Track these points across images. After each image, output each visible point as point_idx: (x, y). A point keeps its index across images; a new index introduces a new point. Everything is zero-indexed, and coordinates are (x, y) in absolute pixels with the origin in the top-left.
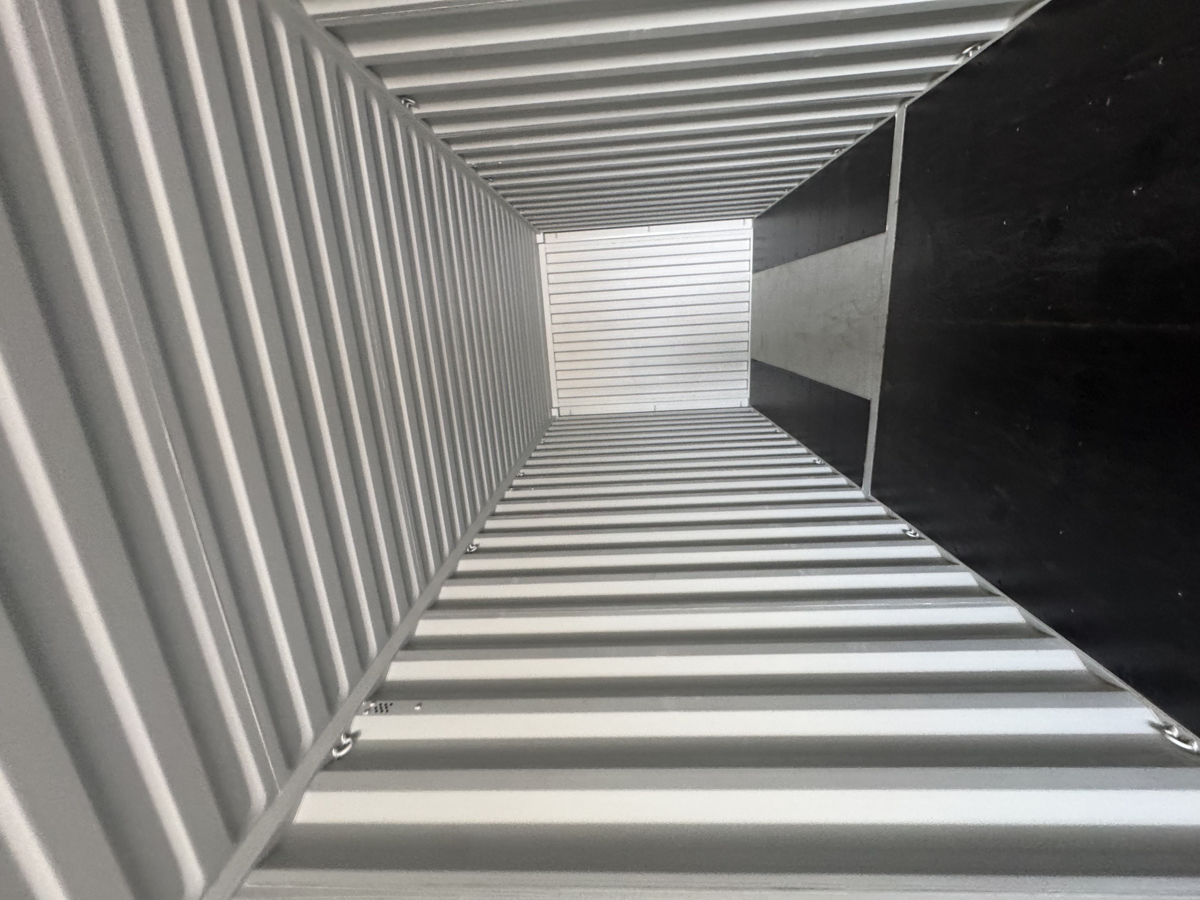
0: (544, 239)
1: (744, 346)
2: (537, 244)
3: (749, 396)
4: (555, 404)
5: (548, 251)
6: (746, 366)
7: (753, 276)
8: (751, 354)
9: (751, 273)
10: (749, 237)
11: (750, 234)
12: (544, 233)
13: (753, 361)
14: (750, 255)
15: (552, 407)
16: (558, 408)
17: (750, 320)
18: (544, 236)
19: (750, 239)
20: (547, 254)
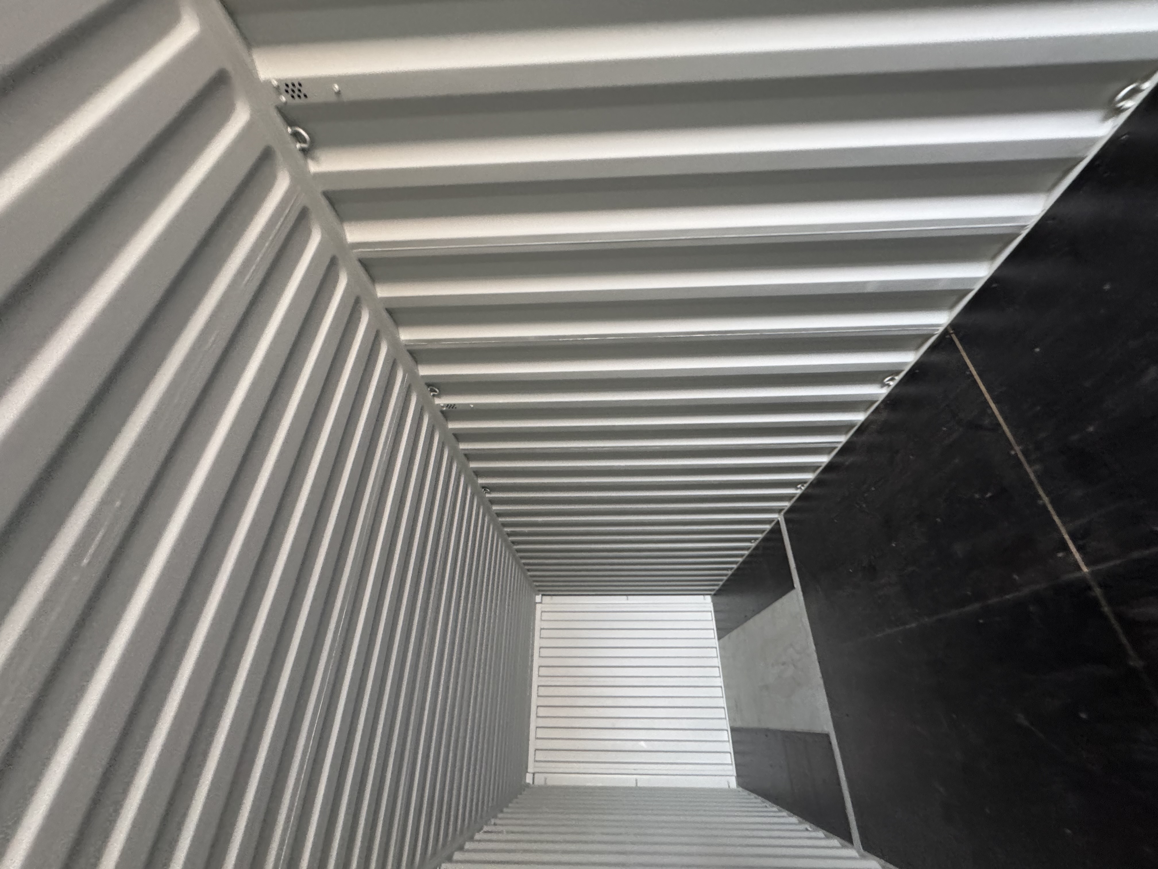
1: (722, 712)
3: (735, 773)
4: (530, 769)
6: (726, 736)
11: (711, 608)
12: (541, 595)
14: (713, 625)
15: (527, 772)
16: (533, 774)
17: (722, 684)
18: (542, 598)
19: (711, 612)
20: (542, 612)
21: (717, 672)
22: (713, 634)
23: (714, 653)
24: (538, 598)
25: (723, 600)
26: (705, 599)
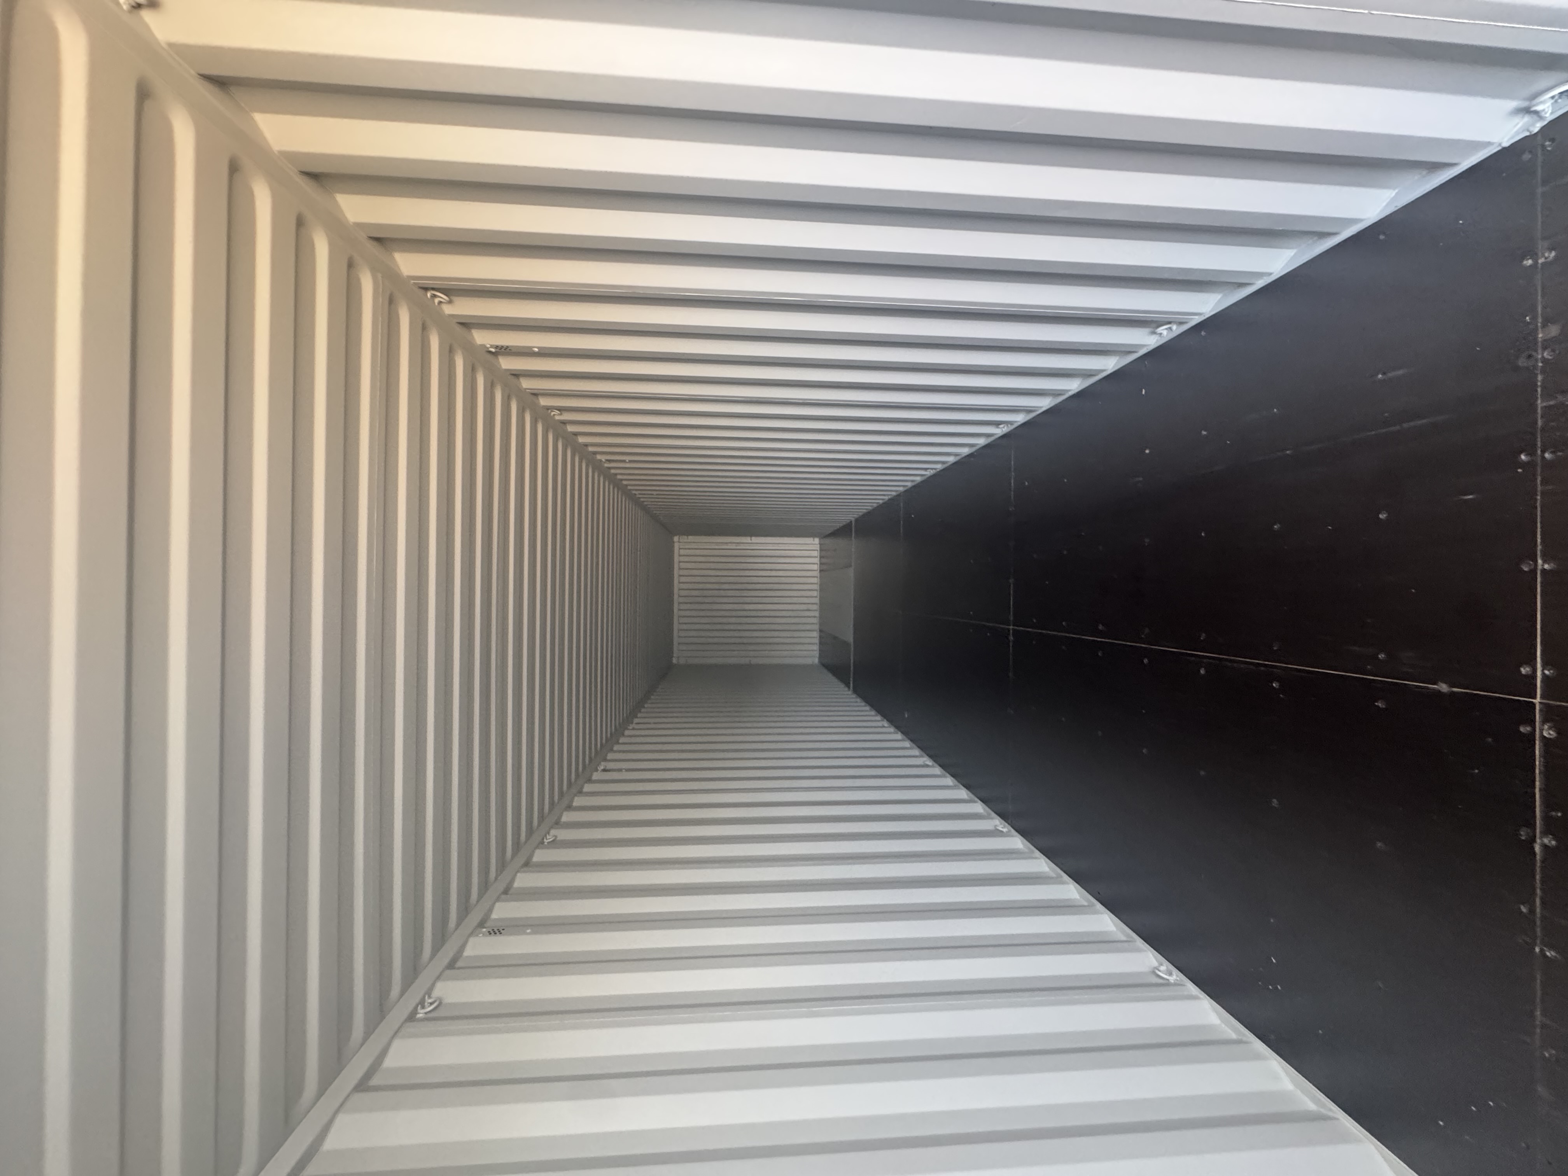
1: (815, 621)
3: (818, 655)
4: (675, 655)
6: (816, 634)
11: (818, 547)
12: (679, 536)
14: (817, 560)
15: (673, 657)
16: (678, 657)
17: (818, 602)
18: (679, 539)
19: (817, 550)
20: (680, 549)
21: (815, 594)
22: (816, 567)
23: (815, 580)
24: (676, 539)
25: (828, 541)
26: (814, 540)
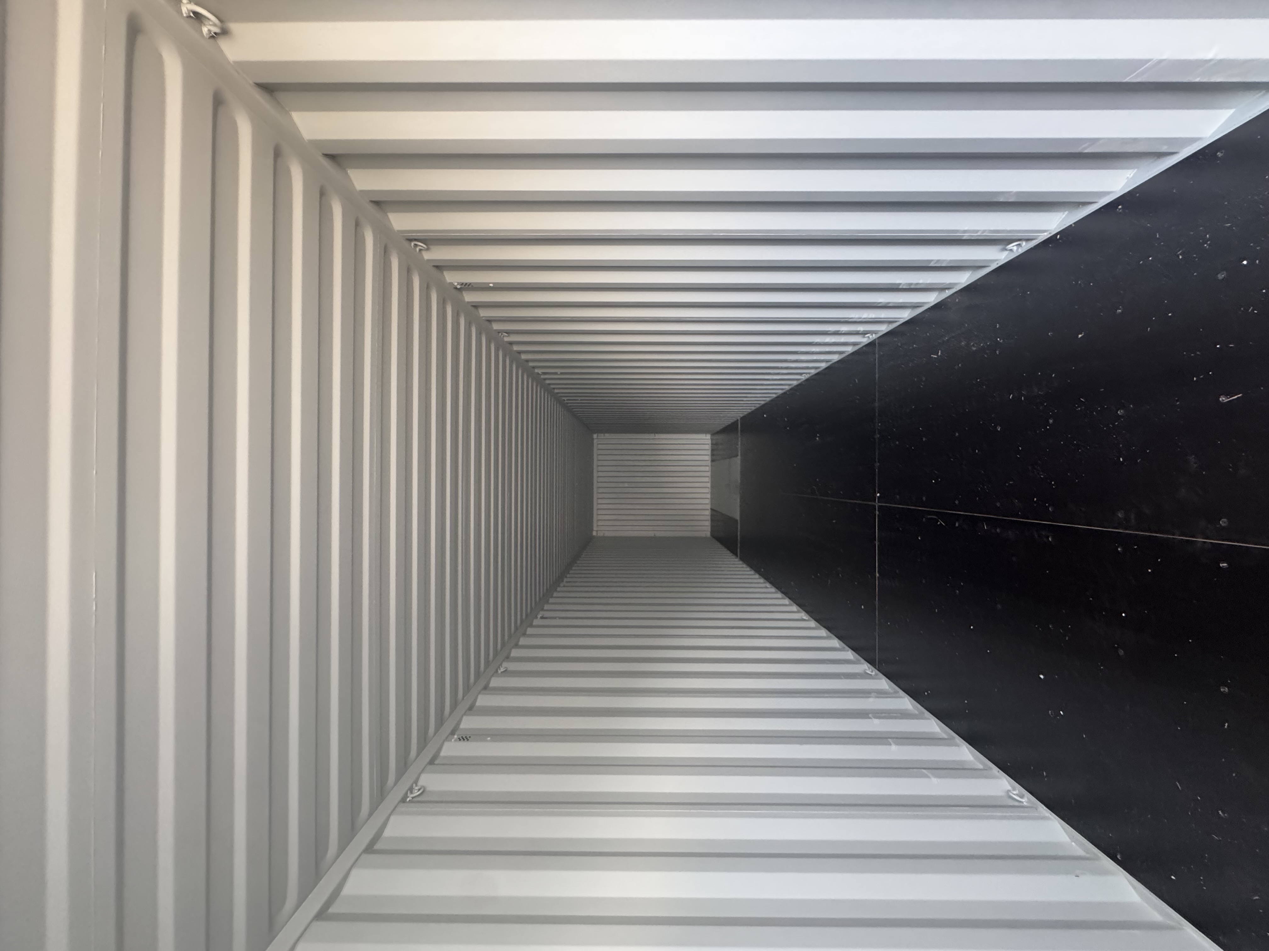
0: (598, 436)
2: (593, 439)
5: (599, 442)
7: (711, 464)
8: (711, 506)
9: (710, 461)
10: (708, 443)
13: (712, 509)
